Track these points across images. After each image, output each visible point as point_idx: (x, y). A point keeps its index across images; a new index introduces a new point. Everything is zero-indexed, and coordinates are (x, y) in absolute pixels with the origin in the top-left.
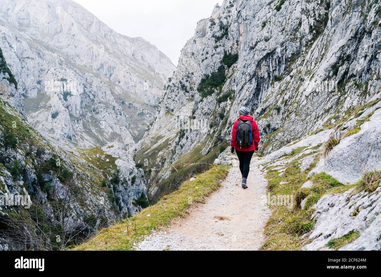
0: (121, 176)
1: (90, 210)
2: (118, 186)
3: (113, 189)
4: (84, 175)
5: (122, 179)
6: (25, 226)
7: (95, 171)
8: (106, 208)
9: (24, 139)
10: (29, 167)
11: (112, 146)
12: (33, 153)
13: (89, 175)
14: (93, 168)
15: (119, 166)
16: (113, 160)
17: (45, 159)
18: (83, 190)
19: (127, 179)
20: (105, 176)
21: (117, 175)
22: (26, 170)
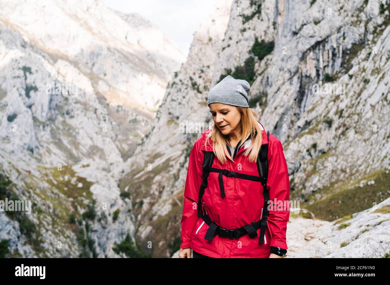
0: (98, 209)
2: (92, 224)
3: (86, 228)
4: (44, 205)
5: (99, 213)
7: (61, 200)
11: (88, 166)
13: (51, 205)
14: (58, 195)
15: (96, 195)
16: (87, 185)
18: (40, 228)
19: (107, 213)
20: (75, 208)
21: (93, 207)
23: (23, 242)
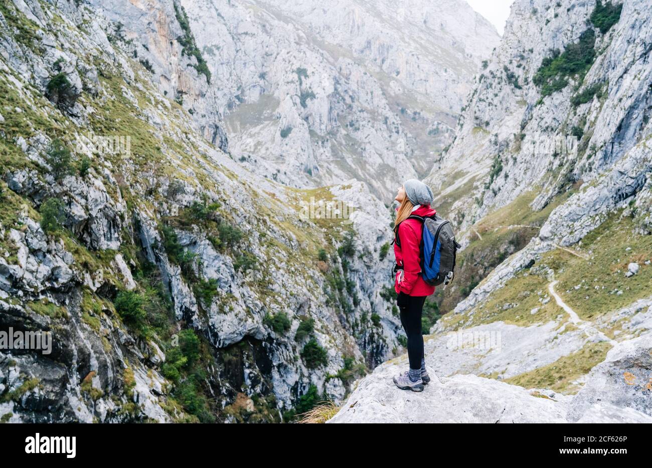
0: (360, 242)
1: (279, 304)
2: (351, 261)
3: (343, 266)
4: (283, 236)
5: (360, 248)
6: (83, 329)
7: (311, 230)
8: (315, 300)
9: (145, 164)
10: (145, 215)
11: (349, 187)
12: (160, 190)
13: (294, 237)
14: (308, 224)
15: (357, 224)
17: (185, 203)
18: (268, 266)
19: (371, 248)
20: (330, 241)
21: (352, 240)
22: (139, 221)
23: (240, 283)
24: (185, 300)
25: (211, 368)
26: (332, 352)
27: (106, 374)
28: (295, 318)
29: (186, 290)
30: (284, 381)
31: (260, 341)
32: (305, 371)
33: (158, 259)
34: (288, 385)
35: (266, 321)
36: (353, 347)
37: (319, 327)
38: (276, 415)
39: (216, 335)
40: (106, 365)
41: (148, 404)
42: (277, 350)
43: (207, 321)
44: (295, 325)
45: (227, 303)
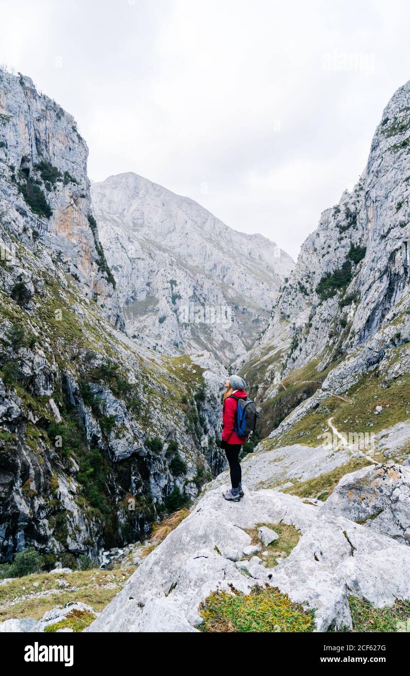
0: (208, 391)
1: (155, 432)
2: (203, 404)
3: (197, 407)
4: (159, 387)
5: (209, 395)
6: (26, 449)
7: (177, 383)
8: (179, 430)
9: (72, 340)
10: (70, 373)
11: (202, 355)
12: (80, 357)
13: (166, 387)
14: (176, 379)
15: (207, 379)
16: (200, 371)
17: (96, 366)
18: (149, 407)
19: (216, 395)
20: (189, 390)
21: (203, 390)
22: (66, 377)
23: (130, 418)
24: (94, 429)
25: (109, 476)
26: (190, 465)
27: (40, 480)
28: (165, 441)
29: (94, 422)
30: (157, 484)
31: (142, 457)
32: (172, 477)
33: (77, 402)
34: (160, 487)
35: (147, 444)
36: (203, 461)
37: (181, 448)
38: (152, 508)
39: (113, 453)
40: (40, 474)
41: (67, 500)
42: (154, 463)
43: (108, 444)
44: (166, 446)
45: (121, 431)
